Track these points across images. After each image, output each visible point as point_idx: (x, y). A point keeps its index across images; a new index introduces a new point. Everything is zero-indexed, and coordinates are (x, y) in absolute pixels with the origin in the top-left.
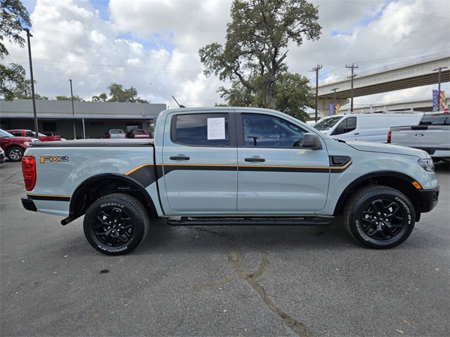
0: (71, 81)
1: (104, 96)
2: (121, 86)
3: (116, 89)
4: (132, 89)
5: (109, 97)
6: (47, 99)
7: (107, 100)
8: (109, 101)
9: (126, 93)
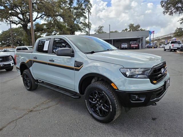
0: (110, 25)
1: (126, 30)
2: (133, 24)
3: (131, 26)
4: (138, 25)
5: (129, 30)
6: (106, 33)
7: (127, 31)
8: (128, 31)
9: (135, 27)
